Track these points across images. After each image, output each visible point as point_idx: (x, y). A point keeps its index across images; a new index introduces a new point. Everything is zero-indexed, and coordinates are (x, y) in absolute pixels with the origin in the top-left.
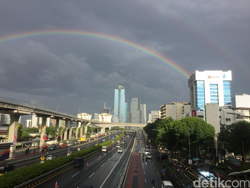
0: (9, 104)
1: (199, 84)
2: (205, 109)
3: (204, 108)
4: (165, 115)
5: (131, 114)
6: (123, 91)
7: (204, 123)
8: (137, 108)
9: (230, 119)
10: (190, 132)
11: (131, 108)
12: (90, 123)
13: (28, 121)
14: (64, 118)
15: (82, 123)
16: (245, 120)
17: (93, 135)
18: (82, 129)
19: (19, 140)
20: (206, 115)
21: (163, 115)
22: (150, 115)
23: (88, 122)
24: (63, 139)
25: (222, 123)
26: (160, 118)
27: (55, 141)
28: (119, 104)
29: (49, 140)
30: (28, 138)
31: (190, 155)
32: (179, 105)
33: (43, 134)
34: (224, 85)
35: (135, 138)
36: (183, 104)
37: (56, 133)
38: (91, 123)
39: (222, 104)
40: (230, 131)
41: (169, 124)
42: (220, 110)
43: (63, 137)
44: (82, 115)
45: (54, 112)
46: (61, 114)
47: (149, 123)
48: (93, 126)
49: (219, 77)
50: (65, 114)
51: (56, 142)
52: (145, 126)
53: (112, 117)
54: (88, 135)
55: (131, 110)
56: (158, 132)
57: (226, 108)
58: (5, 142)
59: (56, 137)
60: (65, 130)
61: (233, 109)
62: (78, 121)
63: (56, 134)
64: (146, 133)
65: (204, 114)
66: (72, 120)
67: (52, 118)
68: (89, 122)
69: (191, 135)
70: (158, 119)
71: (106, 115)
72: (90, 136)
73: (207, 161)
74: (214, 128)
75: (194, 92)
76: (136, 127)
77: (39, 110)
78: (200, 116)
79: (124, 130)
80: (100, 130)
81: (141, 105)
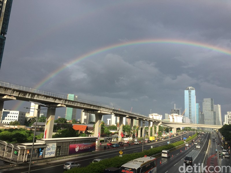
0: (94, 106)
5: (203, 115)
6: (193, 92)
8: (210, 109)
11: (203, 109)
12: (161, 123)
13: (108, 120)
14: (137, 118)
15: (154, 123)
17: (164, 134)
18: (153, 128)
19: (102, 136)
22: (225, 117)
23: (159, 122)
24: (137, 137)
27: (131, 138)
28: (190, 105)
29: (126, 137)
30: (109, 134)
33: (120, 132)
35: (210, 140)
38: (162, 123)
43: (137, 135)
44: (153, 115)
45: (129, 112)
46: (134, 114)
47: (225, 124)
48: (164, 126)
50: (138, 114)
52: (221, 128)
53: (183, 117)
54: (160, 134)
55: (203, 111)
58: (92, 137)
59: (131, 134)
60: (138, 129)
62: (150, 121)
63: (131, 132)
64: (222, 135)
66: (144, 119)
67: (127, 118)
68: (160, 122)
71: (177, 116)
72: (162, 135)
76: (211, 129)
77: (117, 111)
79: (197, 131)
80: (171, 130)
81: (215, 106)
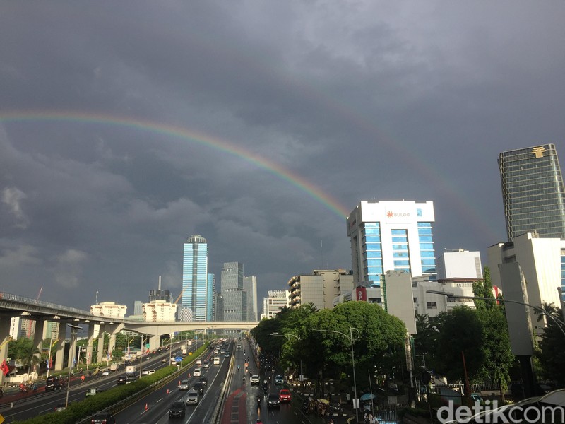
1: (369, 231)
2: (384, 284)
3: (381, 282)
4: (300, 300)
5: (222, 300)
6: (203, 248)
7: (382, 315)
8: (236, 286)
9: (435, 304)
10: (354, 335)
11: (222, 286)
12: (122, 326)
14: (57, 317)
15: (103, 327)
16: (465, 304)
17: (130, 353)
18: (101, 341)
20: (385, 296)
21: (294, 300)
22: (265, 302)
23: (117, 324)
24: (52, 368)
25: (420, 313)
26: (288, 306)
27: (33, 373)
28: (194, 278)
29: (17, 374)
31: (354, 389)
32: (329, 276)
34: (420, 231)
35: (232, 357)
36: (338, 274)
37: (34, 355)
38: (126, 325)
39: (417, 272)
40: (437, 330)
41: (309, 321)
42: (415, 285)
43: (53, 363)
44: (103, 307)
45: (30, 303)
46: (48, 306)
47: (264, 318)
48: (129, 333)
49: (408, 215)
50: (60, 307)
51: (34, 376)
52: (255, 326)
53: (177, 308)
54: (117, 355)
55: (222, 291)
56: (283, 340)
57: (427, 281)
59: (34, 364)
60: (58, 346)
61: (440, 281)
63: (36, 357)
64: (257, 342)
65: (382, 293)
66: (76, 320)
67: (26, 317)
68: (119, 323)
69: (357, 342)
70: (285, 310)
71: (163, 305)
72: (123, 358)
73: (392, 400)
74: (403, 324)
75: (361, 246)
76: (235, 331)
78: (374, 300)
79: (206, 337)
80: (148, 342)
81: (245, 278)
